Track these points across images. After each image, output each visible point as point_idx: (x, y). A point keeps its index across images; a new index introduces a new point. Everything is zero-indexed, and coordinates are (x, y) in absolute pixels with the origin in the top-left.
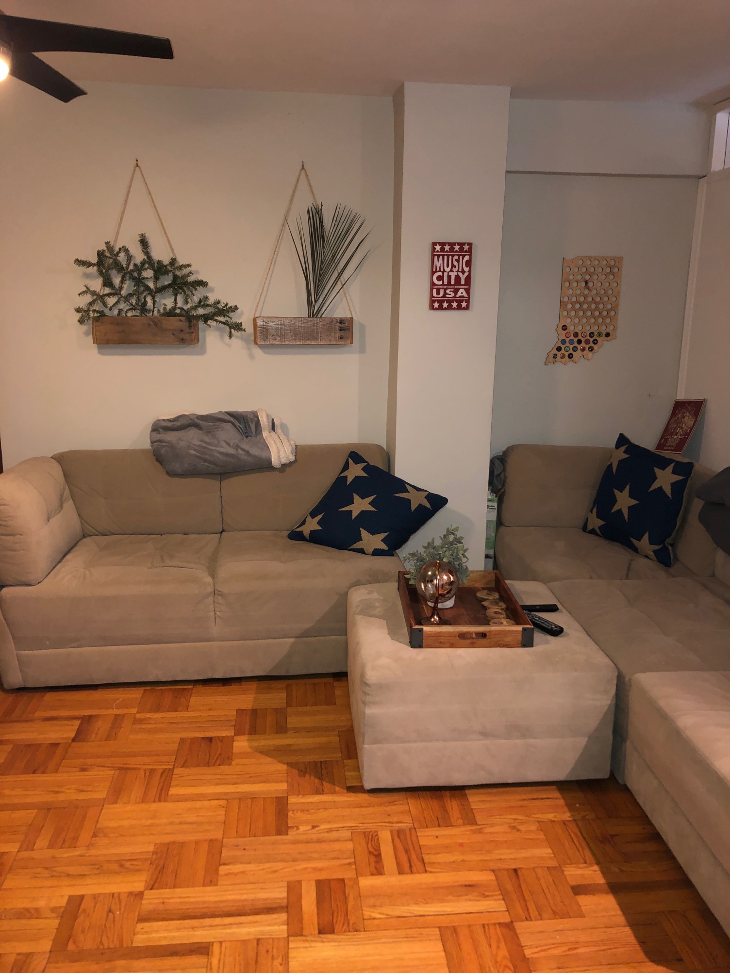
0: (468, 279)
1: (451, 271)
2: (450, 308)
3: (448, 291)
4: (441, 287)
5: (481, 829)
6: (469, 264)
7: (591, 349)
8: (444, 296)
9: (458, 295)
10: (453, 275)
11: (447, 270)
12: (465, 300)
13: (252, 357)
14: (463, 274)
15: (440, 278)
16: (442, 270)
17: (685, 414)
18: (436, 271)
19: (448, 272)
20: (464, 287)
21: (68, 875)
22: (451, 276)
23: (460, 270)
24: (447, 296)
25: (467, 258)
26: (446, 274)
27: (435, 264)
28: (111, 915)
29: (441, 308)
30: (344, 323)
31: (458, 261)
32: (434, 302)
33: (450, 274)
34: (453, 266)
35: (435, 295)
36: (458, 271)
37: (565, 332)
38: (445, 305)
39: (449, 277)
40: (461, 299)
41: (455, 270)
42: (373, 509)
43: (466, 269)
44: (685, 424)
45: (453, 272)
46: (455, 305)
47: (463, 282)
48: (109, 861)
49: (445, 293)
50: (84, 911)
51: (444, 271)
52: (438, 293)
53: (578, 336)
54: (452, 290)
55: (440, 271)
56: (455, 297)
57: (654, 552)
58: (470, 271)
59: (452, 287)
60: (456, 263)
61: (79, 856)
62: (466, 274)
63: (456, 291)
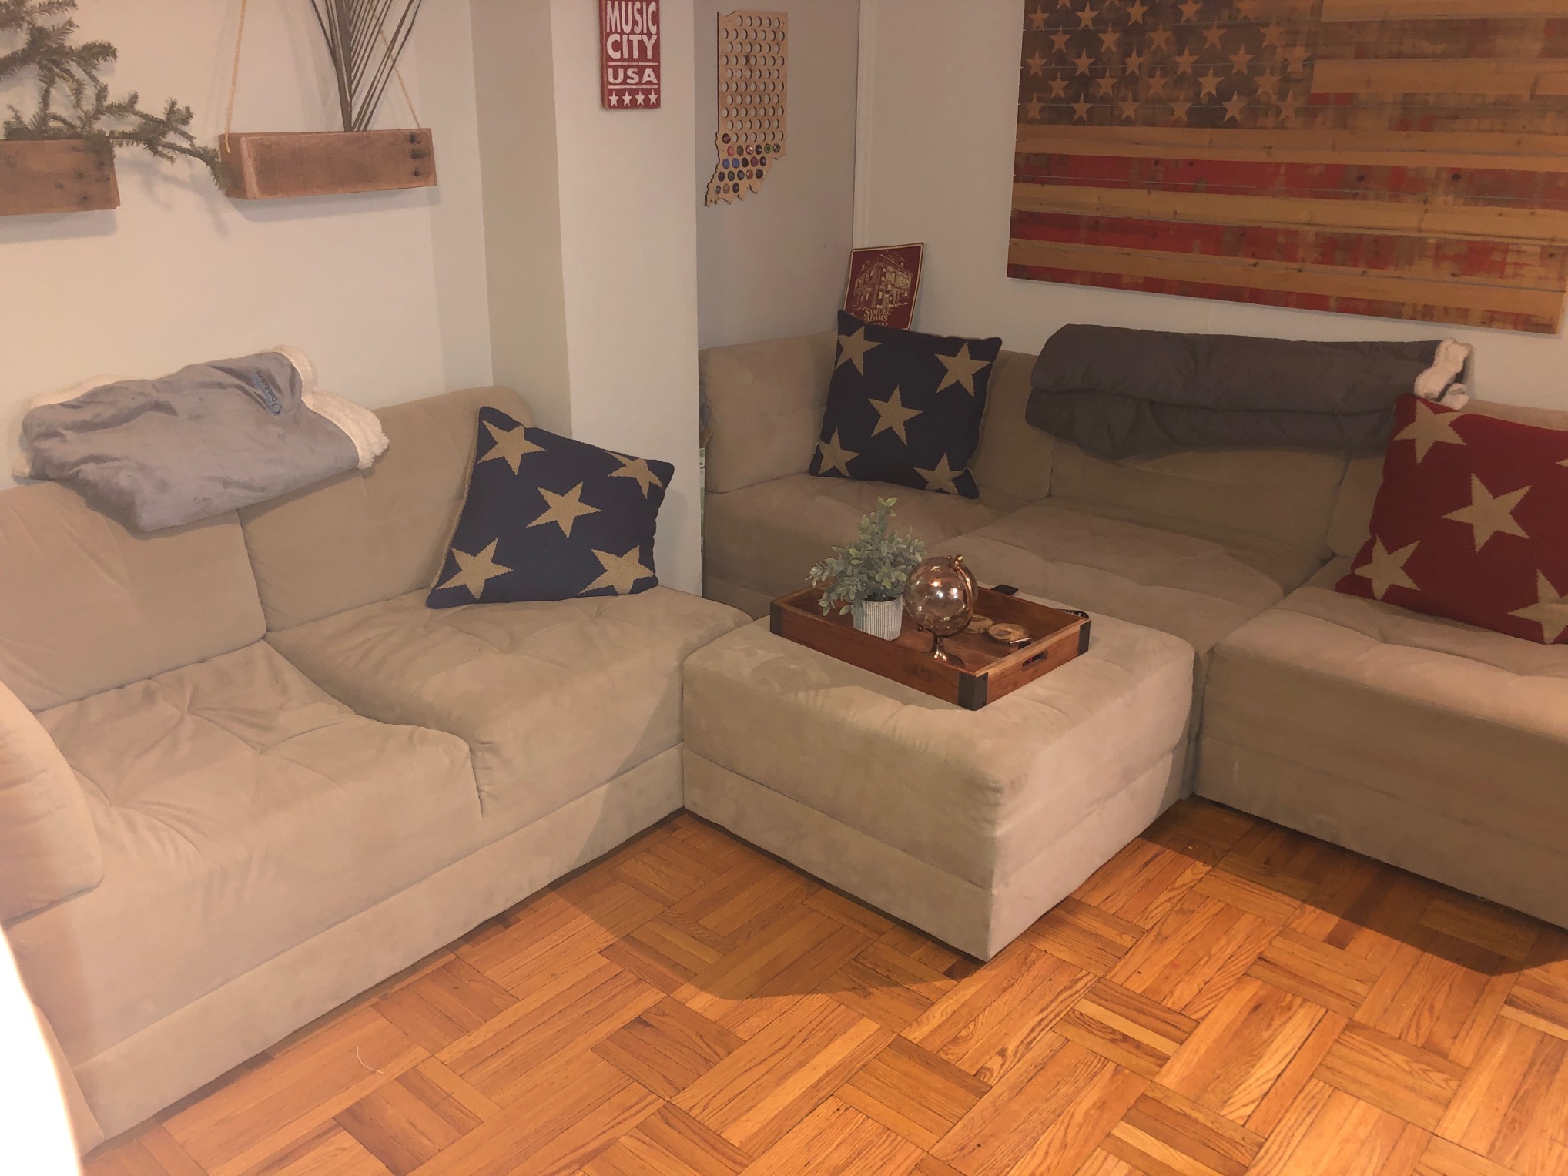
0: (656, 47)
1: (632, 32)
2: (634, 104)
3: (629, 72)
4: (620, 63)
5: (1159, 933)
6: (656, 18)
7: (760, 174)
8: (624, 82)
9: (644, 81)
10: (635, 39)
11: (627, 29)
12: (655, 89)
13: (221, 228)
14: (649, 39)
15: (617, 46)
16: (619, 31)
17: (884, 270)
18: (611, 33)
19: (628, 35)
20: (651, 64)
22: (632, 41)
23: (645, 31)
24: (628, 81)
25: (653, 7)
26: (625, 37)
27: (608, 18)
29: (620, 105)
30: (419, 143)
31: (640, 12)
32: (610, 92)
33: (632, 37)
34: (635, 22)
35: (611, 80)
36: (642, 33)
37: (727, 146)
38: (627, 99)
39: (630, 43)
40: (649, 87)
41: (638, 30)
42: (592, 510)
43: (653, 29)
44: (893, 285)
45: (635, 34)
46: (640, 98)
47: (649, 55)
49: (626, 77)
51: (622, 33)
52: (616, 77)
53: (742, 154)
54: (636, 70)
55: (616, 32)
56: (639, 83)
57: (954, 480)
58: (658, 34)
59: (634, 64)
60: (638, 17)
62: (654, 38)
63: (641, 72)
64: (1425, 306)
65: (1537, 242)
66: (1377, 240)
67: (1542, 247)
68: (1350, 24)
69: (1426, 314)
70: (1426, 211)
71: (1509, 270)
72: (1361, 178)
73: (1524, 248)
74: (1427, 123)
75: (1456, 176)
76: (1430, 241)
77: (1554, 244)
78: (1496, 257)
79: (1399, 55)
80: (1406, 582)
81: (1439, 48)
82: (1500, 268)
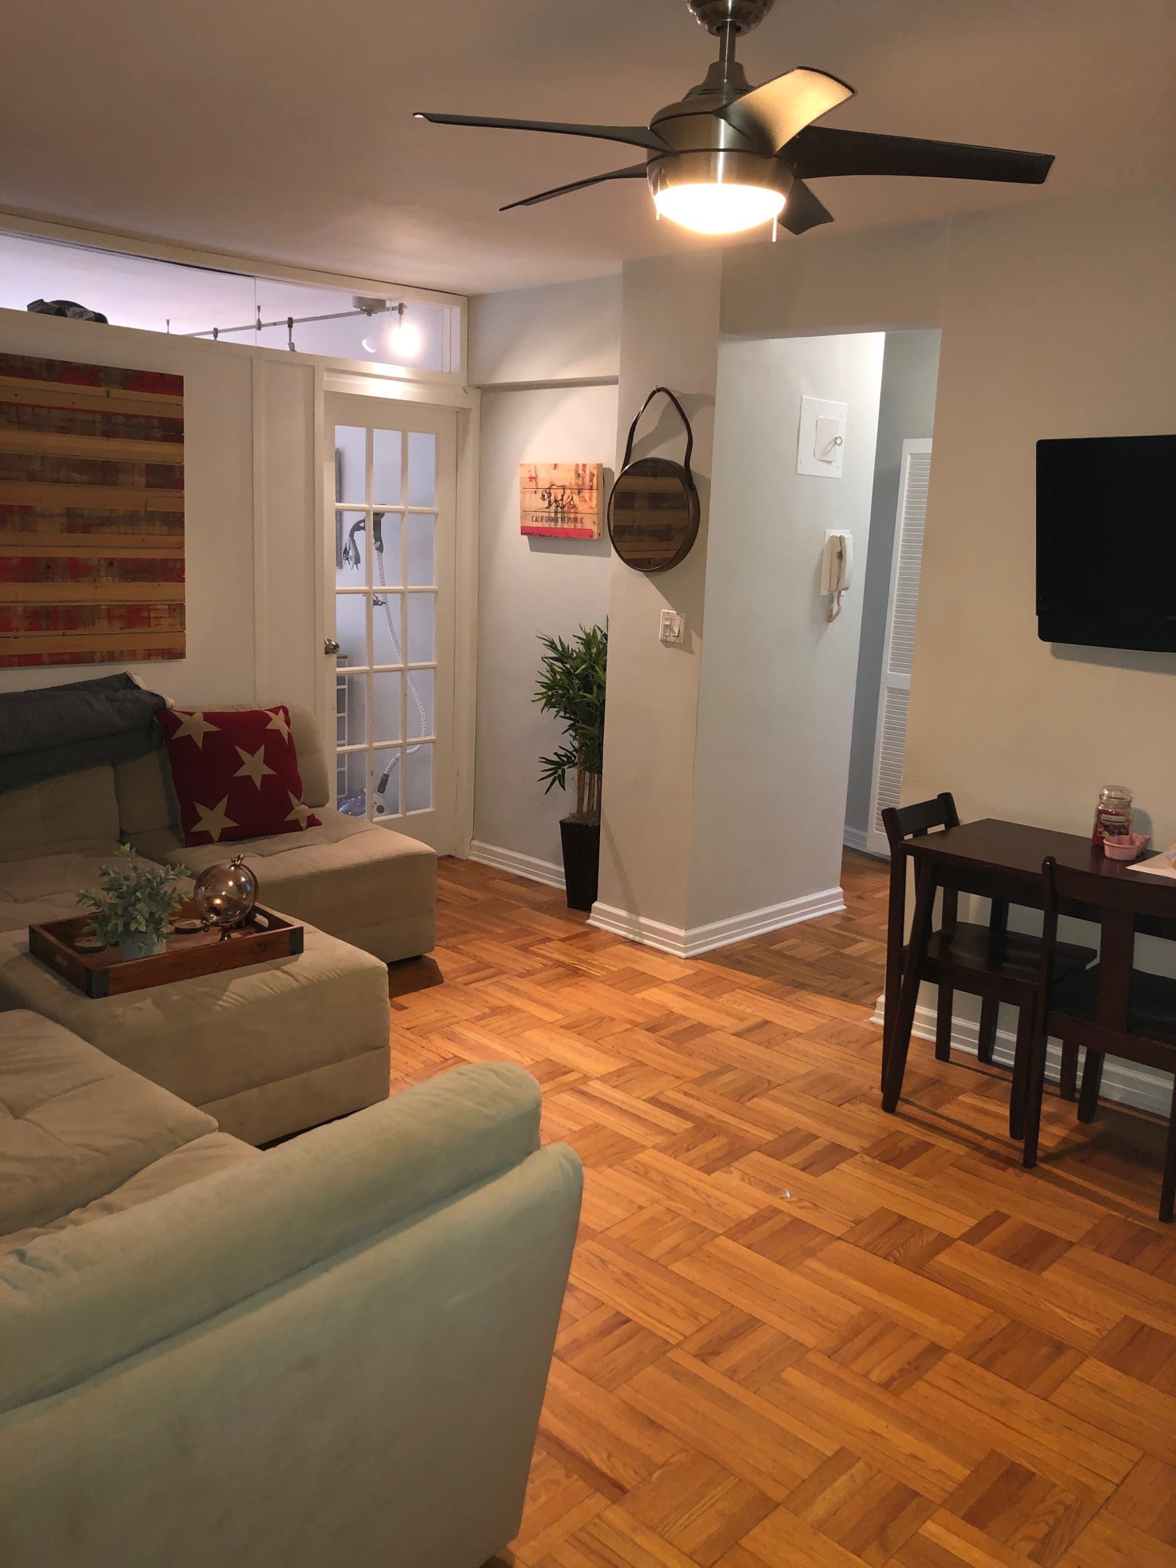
21: (694, 1190)
28: (690, 1147)
48: (653, 1181)
50: (707, 1160)
61: (673, 1200)
64: (108, 652)
65: (166, 603)
66: (67, 610)
67: (169, 605)
68: (20, 457)
69: (110, 657)
70: (97, 588)
71: (153, 622)
72: (48, 567)
73: (158, 607)
74: (86, 529)
75: (110, 562)
76: (103, 607)
77: (174, 603)
78: (145, 614)
79: (58, 481)
80: (230, 823)
81: (85, 478)
82: (147, 621)
